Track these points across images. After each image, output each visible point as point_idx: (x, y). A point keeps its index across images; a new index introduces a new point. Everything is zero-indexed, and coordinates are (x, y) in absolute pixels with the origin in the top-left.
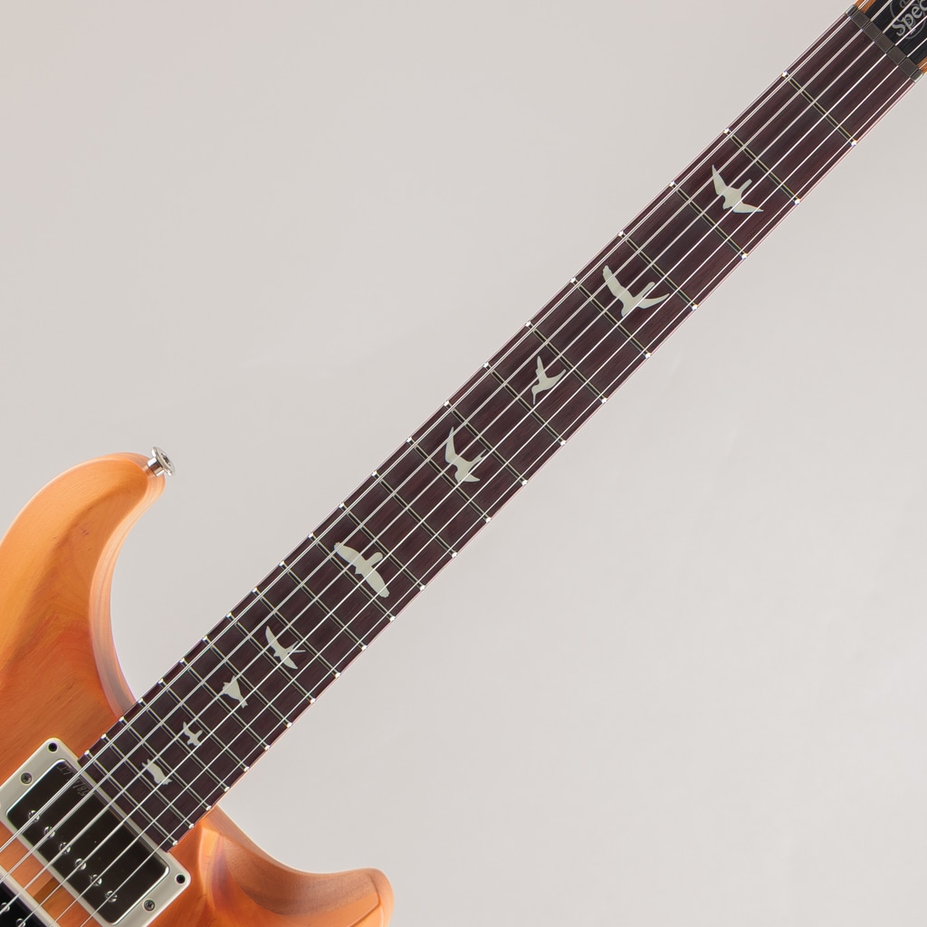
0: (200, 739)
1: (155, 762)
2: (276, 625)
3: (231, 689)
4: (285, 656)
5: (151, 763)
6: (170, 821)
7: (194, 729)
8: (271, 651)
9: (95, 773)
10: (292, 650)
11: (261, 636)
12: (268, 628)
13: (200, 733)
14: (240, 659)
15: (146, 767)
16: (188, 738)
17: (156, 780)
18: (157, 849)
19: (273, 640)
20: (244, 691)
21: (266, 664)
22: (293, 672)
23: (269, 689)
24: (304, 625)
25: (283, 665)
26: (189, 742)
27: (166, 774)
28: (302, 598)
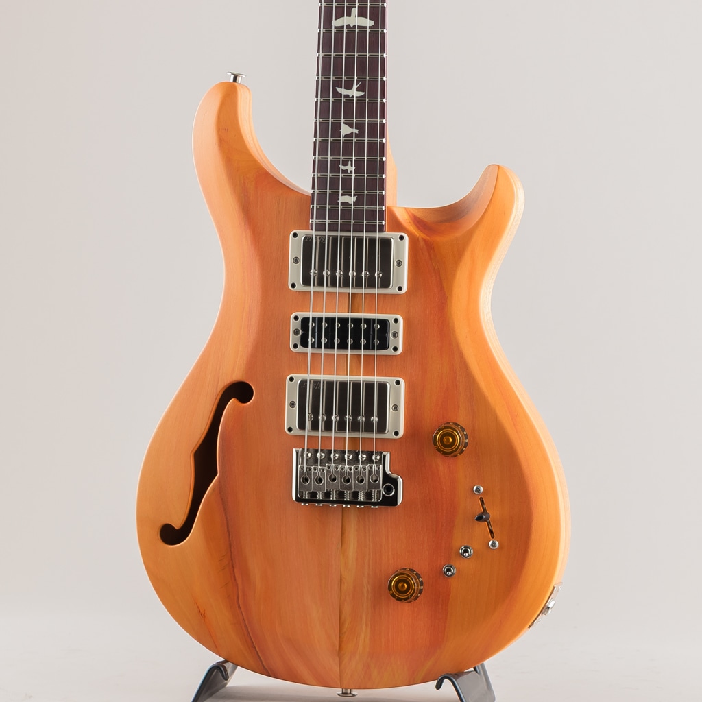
0: (352, 166)
1: (342, 195)
2: (338, 83)
3: (345, 130)
4: (354, 93)
5: (340, 197)
6: (371, 215)
7: (345, 163)
8: (346, 96)
9: (321, 227)
10: (355, 87)
11: (337, 95)
12: (337, 88)
13: (350, 162)
14: (336, 114)
15: (340, 201)
16: (347, 170)
17: (350, 203)
18: (377, 235)
19: (343, 91)
20: (351, 125)
21: (349, 103)
22: (364, 96)
23: (361, 114)
24: (349, 71)
25: (357, 97)
26: (349, 172)
27: (351, 195)
28: (338, 60)
